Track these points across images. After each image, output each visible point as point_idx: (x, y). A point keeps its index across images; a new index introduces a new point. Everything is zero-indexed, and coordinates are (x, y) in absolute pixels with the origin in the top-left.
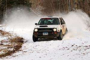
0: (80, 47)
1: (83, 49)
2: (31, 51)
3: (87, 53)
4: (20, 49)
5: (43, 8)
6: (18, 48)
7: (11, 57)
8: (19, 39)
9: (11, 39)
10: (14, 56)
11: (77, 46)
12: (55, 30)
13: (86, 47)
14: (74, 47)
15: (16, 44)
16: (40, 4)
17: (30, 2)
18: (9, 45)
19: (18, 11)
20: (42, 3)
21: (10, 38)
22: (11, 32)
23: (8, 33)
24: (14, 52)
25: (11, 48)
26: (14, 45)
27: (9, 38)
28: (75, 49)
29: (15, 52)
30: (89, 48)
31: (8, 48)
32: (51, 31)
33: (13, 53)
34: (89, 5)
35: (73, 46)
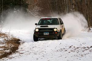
0: (78, 48)
1: (81, 51)
2: (28, 53)
3: (85, 55)
4: (17, 51)
5: (40, 9)
6: (14, 50)
7: (7, 59)
8: (15, 40)
9: (7, 41)
10: (10, 58)
11: (75, 48)
12: (55, 30)
13: (84, 48)
14: (71, 49)
15: (13, 46)
16: (37, 5)
17: (27, 3)
18: (5, 47)
19: (14, 12)
20: (39, 4)
21: (7, 39)
22: (7, 34)
23: (4, 34)
24: (10, 53)
25: (7, 50)
26: (10, 46)
27: (5, 40)
28: (73, 50)
29: (12, 54)
30: (87, 49)
31: (5, 50)
32: (52, 31)
33: (10, 55)
34: (87, 6)
35: (70, 47)
